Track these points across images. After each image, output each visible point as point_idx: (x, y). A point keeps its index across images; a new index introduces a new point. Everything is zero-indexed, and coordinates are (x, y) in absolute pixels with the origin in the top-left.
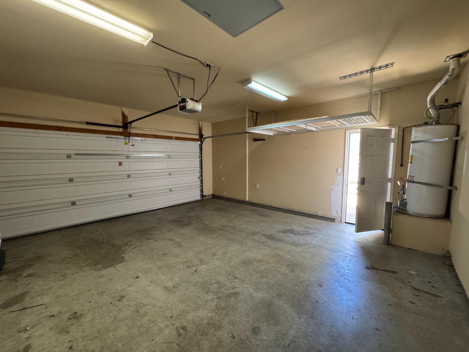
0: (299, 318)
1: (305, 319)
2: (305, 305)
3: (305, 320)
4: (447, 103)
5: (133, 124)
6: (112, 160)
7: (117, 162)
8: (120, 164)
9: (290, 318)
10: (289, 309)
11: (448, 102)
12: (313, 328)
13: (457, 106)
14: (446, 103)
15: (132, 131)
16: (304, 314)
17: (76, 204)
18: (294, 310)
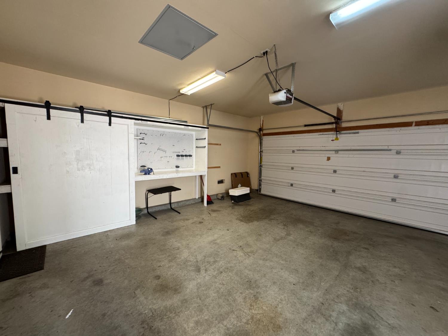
0: (150, 309)
1: (147, 314)
2: (161, 321)
3: (145, 313)
6: (321, 155)
7: (325, 156)
8: (329, 159)
9: (155, 302)
10: (164, 304)
12: (135, 316)
16: (152, 315)
17: (293, 186)
18: (161, 307)
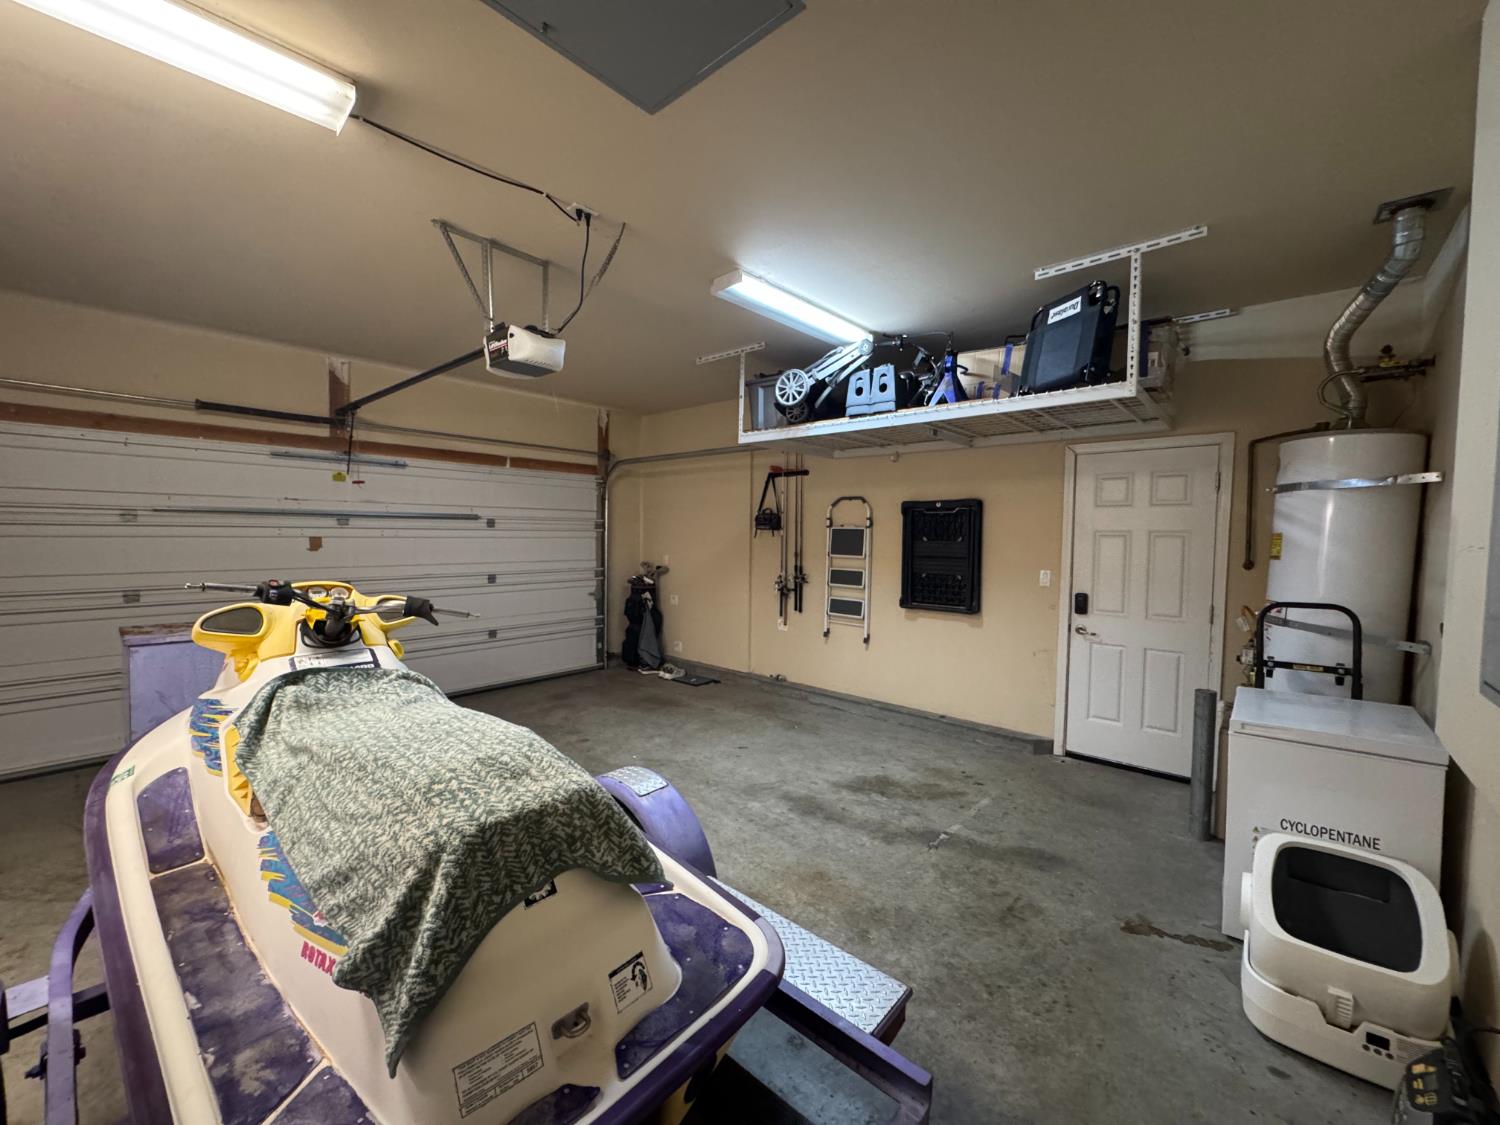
4: (1390, 360)
5: (363, 413)
7: (303, 536)
8: (316, 544)
11: (1393, 356)
13: (1423, 373)
14: (1387, 360)
15: (360, 435)
